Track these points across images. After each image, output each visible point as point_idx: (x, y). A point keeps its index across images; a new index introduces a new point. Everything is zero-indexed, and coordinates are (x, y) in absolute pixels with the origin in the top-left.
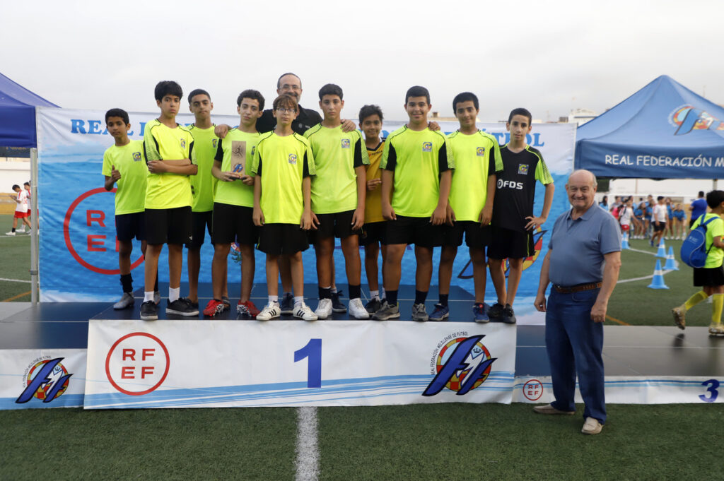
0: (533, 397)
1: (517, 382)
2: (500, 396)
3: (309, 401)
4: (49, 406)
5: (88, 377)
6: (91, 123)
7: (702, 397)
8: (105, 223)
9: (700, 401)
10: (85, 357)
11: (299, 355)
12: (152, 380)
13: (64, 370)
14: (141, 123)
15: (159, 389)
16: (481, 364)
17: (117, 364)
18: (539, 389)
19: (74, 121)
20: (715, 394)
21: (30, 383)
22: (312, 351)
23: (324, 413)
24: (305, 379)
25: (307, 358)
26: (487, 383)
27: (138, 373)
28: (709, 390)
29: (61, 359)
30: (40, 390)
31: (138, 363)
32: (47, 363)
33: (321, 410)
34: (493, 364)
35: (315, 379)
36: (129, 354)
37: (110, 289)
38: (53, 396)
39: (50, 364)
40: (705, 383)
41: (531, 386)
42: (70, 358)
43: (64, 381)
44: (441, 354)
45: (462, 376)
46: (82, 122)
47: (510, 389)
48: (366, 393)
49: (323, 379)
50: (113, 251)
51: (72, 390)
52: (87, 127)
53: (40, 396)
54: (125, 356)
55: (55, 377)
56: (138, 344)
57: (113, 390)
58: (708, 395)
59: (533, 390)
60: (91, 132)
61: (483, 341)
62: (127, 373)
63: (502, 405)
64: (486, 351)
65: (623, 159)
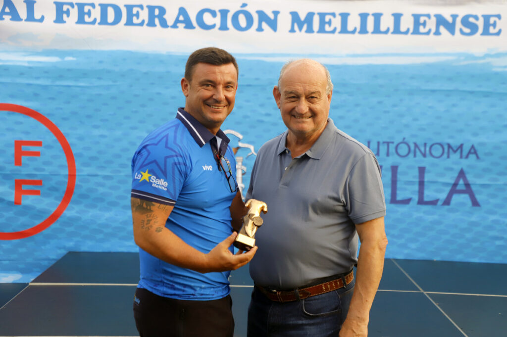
14: (55, 3)
37: (7, 262)
50: (9, 203)
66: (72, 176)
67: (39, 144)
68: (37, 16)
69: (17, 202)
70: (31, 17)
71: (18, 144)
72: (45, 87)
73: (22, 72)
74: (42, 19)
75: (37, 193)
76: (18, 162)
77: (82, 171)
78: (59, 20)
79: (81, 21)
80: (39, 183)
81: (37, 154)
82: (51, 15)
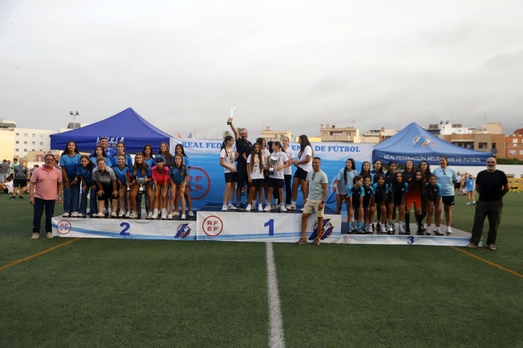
0: (347, 241)
1: (342, 236)
2: (336, 241)
3: (269, 240)
4: (184, 239)
5: (197, 230)
6: (189, 143)
7: (408, 242)
8: (193, 180)
9: (407, 244)
10: (196, 223)
11: (266, 225)
12: (217, 232)
13: (189, 228)
15: (220, 234)
16: (329, 229)
17: (206, 226)
18: (350, 239)
19: (183, 143)
20: (413, 242)
21: (178, 232)
22: (270, 223)
23: (275, 245)
24: (268, 233)
25: (268, 226)
26: (331, 236)
27: (213, 229)
28: (410, 240)
29: (187, 224)
30: (181, 234)
31: (213, 226)
32: (184, 225)
33: (273, 243)
34: (333, 229)
35: (271, 233)
36: (209, 223)
38: (185, 236)
39: (185, 226)
40: (409, 238)
41: (347, 238)
42: (191, 224)
43: (189, 231)
44: (315, 225)
45: (322, 233)
46: (186, 143)
47: (340, 238)
48: (289, 238)
49: (274, 232)
51: (191, 234)
52: (187, 145)
53: (182, 236)
54: (208, 223)
55: (186, 230)
56: (213, 219)
57: (205, 234)
58: (410, 242)
59: (348, 239)
60: (189, 147)
61: (330, 221)
62: (209, 229)
63: (337, 244)
64: (331, 224)
65: (391, 157)
66: (209, 185)
67: (201, 177)
68: (202, 146)
69: (196, 191)
70: (201, 147)
71: (197, 177)
72: (203, 163)
73: (198, 160)
74: (203, 147)
75: (201, 188)
76: (197, 181)
77: (212, 183)
78: (207, 147)
79: (212, 147)
80: (201, 186)
81: (201, 179)
82: (205, 146)
